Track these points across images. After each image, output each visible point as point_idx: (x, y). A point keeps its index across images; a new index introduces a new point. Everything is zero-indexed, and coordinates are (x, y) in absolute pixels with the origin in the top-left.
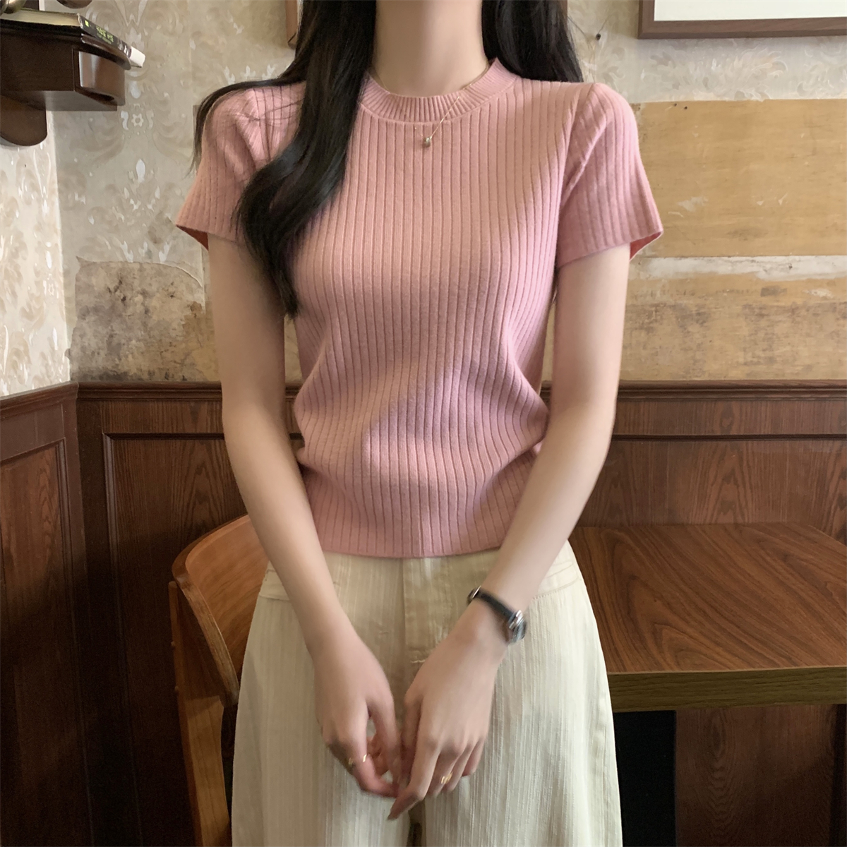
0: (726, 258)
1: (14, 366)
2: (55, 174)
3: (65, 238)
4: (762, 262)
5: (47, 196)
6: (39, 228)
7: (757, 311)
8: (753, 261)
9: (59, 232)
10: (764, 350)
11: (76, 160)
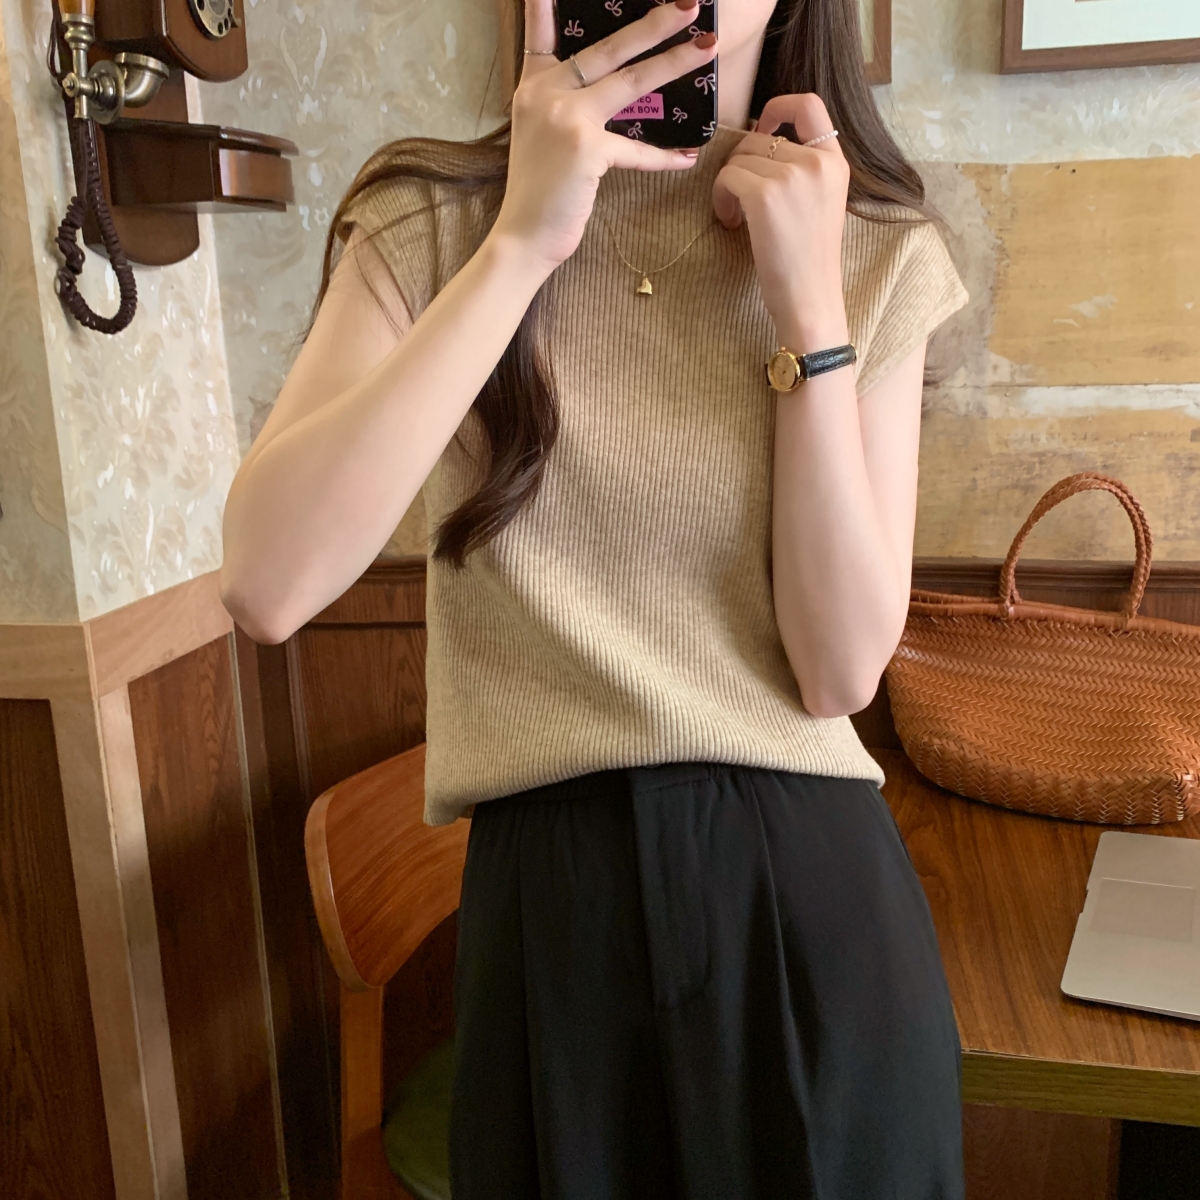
0: (1142, 387)
1: (162, 551)
2: (217, 291)
3: (233, 372)
4: (1193, 392)
5: (206, 321)
6: (195, 364)
7: (1185, 463)
8: (1179, 391)
9: (225, 365)
10: (1194, 519)
11: (242, 270)
